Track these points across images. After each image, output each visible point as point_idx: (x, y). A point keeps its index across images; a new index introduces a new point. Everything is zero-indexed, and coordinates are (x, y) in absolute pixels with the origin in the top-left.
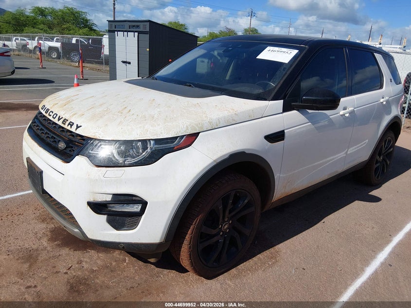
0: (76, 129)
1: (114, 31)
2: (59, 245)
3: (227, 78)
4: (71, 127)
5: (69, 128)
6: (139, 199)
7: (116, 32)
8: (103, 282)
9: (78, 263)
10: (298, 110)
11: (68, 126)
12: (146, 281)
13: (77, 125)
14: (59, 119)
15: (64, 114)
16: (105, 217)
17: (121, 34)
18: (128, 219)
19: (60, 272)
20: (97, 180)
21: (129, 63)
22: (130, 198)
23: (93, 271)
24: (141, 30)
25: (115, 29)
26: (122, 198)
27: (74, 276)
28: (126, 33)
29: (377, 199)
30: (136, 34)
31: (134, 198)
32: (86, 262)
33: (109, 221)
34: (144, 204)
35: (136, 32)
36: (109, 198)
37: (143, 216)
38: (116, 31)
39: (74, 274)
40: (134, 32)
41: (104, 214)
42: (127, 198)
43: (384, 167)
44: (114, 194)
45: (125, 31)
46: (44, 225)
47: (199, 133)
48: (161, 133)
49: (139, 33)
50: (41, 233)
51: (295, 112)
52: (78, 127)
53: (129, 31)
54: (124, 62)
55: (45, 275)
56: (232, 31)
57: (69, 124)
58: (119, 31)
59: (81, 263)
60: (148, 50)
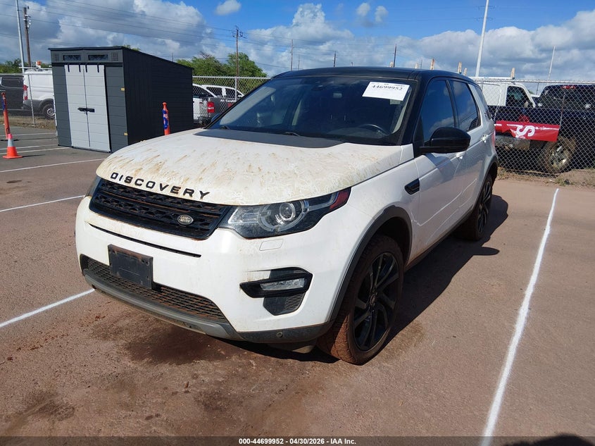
0: (202, 198)
1: (63, 65)
2: (151, 362)
3: (294, 122)
4: (191, 195)
5: (187, 197)
6: (302, 272)
7: (66, 66)
8: (242, 392)
9: (193, 378)
10: (425, 155)
11: (184, 194)
12: (293, 381)
13: (201, 192)
14: (162, 189)
15: (168, 181)
16: (261, 300)
17: (74, 68)
18: (288, 299)
19: (177, 392)
20: (252, 255)
21: (93, 111)
22: (290, 272)
23: (219, 383)
24: (109, 60)
25: (64, 62)
26: (282, 274)
27: (200, 393)
28: (83, 67)
29: (493, 252)
30: (102, 67)
31: (295, 272)
32: (203, 375)
33: (266, 306)
34: (307, 277)
35: (101, 64)
36: (267, 276)
37: (307, 293)
38: (66, 64)
39: (198, 391)
40: (98, 64)
41: (261, 297)
42: (287, 272)
43: (484, 218)
44: (272, 270)
45: (82, 64)
46: (110, 344)
47: (350, 188)
48: (315, 191)
49: (106, 65)
50: (115, 352)
51: (423, 156)
52: (203, 194)
53: (89, 64)
54: (82, 109)
55: (160, 400)
56: (211, 58)
57: (186, 192)
58: (71, 64)
59: (197, 377)
60: (123, 89)
